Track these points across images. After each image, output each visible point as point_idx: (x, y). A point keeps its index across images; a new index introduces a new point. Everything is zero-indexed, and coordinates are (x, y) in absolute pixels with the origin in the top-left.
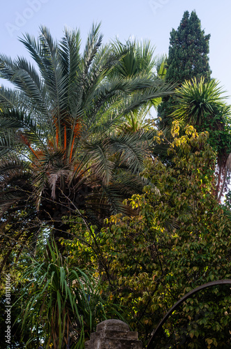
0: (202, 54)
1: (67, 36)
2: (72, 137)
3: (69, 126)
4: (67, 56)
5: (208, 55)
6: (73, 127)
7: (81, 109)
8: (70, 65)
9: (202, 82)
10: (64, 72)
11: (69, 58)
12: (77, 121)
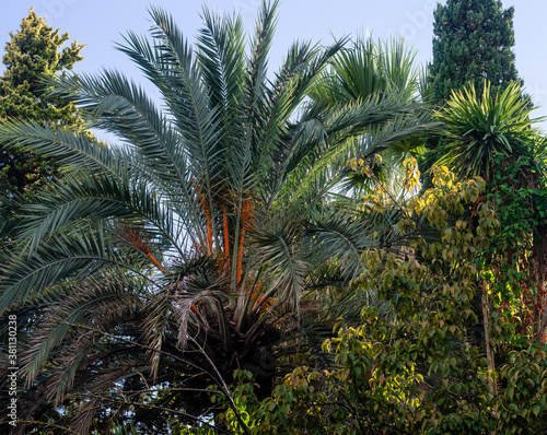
0: (501, 48)
1: (210, 26)
3: (230, 209)
4: (216, 65)
5: (511, 48)
6: (238, 209)
7: (251, 172)
8: (225, 84)
9: (486, 92)
10: (213, 99)
11: (221, 70)
12: (244, 196)
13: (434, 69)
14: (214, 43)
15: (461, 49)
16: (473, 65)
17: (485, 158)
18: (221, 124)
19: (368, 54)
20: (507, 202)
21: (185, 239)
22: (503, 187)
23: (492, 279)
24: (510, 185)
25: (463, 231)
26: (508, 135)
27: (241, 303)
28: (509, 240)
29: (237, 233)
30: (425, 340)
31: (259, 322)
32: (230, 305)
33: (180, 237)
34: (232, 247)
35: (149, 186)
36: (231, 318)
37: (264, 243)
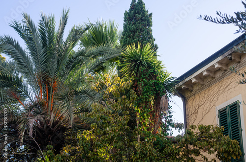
0: (147, 27)
1: (43, 19)
2: (51, 91)
3: (49, 84)
4: (45, 33)
5: (151, 28)
6: (52, 84)
7: (57, 71)
8: (48, 40)
9: (139, 46)
10: (43, 45)
11: (47, 35)
12: (54, 80)
13: (124, 34)
14: (44, 25)
15: (133, 27)
16: (137, 33)
17: (138, 70)
18: (46, 54)
19: (101, 26)
20: (145, 85)
21: (33, 95)
22: (144, 80)
23: (140, 112)
24: (146, 79)
25: (124, 99)
26: (146, 61)
27: (52, 118)
28: (146, 98)
29: (51, 93)
30: (110, 137)
31: (58, 124)
32: (48, 118)
33: (31, 94)
34: (49, 98)
35: (20, 76)
36: (48, 123)
37: (60, 99)
